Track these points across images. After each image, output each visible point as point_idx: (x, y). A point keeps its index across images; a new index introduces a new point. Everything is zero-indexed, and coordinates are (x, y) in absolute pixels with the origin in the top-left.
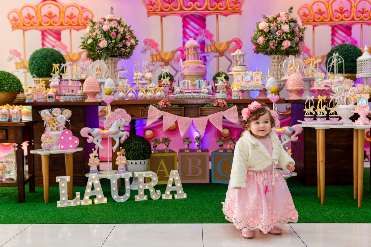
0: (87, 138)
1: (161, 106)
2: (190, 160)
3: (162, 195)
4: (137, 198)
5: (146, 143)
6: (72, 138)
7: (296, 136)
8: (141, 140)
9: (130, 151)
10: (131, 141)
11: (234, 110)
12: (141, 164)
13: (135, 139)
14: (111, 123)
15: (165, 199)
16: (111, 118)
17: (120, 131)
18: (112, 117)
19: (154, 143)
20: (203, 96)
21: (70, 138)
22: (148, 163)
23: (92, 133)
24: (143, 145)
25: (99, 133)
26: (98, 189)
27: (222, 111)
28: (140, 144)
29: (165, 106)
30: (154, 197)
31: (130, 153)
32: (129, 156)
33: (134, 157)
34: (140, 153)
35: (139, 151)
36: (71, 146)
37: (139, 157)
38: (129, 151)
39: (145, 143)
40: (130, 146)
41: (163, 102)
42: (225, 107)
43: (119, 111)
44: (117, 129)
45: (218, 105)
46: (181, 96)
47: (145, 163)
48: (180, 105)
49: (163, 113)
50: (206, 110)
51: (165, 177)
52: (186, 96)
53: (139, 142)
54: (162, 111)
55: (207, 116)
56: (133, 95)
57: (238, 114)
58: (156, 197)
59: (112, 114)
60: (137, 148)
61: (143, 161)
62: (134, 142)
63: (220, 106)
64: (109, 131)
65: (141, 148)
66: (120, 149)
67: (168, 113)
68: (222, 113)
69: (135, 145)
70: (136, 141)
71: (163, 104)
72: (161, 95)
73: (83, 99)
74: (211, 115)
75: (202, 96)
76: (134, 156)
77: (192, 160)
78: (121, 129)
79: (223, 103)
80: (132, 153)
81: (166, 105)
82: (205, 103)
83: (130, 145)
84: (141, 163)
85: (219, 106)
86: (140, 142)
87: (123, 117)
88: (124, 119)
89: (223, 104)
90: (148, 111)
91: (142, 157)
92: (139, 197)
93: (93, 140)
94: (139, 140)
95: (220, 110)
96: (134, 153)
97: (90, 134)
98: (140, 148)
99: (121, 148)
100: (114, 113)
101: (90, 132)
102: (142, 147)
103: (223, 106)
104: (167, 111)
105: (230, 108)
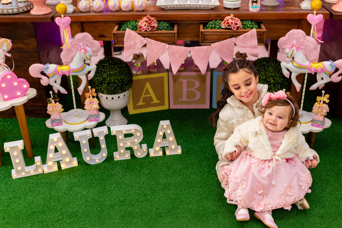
0: (39, 79)
1: (144, 29)
2: (185, 82)
3: (150, 149)
4: (117, 157)
5: (125, 70)
6: (18, 82)
7: (339, 76)
8: (117, 67)
9: (104, 84)
10: (104, 70)
11: (252, 36)
12: (119, 99)
13: (109, 66)
14: (71, 56)
15: (154, 156)
16: (70, 49)
17: (85, 65)
18: (72, 47)
19: (135, 61)
20: (206, 5)
21: (16, 84)
22: (130, 94)
23: (46, 73)
24: (120, 75)
25: (56, 72)
26: (64, 152)
27: (234, 38)
28: (116, 74)
29: (148, 29)
30: (139, 155)
31: (103, 88)
32: (102, 89)
33: (110, 92)
34: (117, 87)
35: (115, 85)
36: (19, 94)
37: (117, 91)
38: (102, 84)
39: (123, 70)
40: (103, 78)
41: (145, 23)
42: (239, 30)
43: (81, 38)
44: (81, 64)
45: (228, 27)
46: (172, 5)
47: (125, 97)
48: (172, 23)
49: (146, 40)
50: (210, 35)
51: (152, 103)
52: (180, 5)
53: (114, 72)
54: (144, 37)
55: (212, 44)
56: (100, 5)
57: (257, 41)
58: (141, 154)
59: (71, 43)
60: (113, 81)
61: (121, 95)
62: (108, 72)
63: (231, 29)
64: (70, 67)
65: (118, 80)
66: (89, 89)
67: (153, 41)
68: (233, 39)
69: (110, 76)
70: (110, 70)
71: (145, 25)
72: (142, 4)
73: (27, 8)
74: (217, 44)
75: (203, 5)
76: (109, 90)
77: (187, 81)
78: (86, 62)
79: (236, 24)
80: (106, 87)
81: (151, 27)
82: (209, 19)
83: (103, 76)
84: (119, 97)
85: (229, 29)
86: (116, 71)
87: (89, 44)
88: (90, 48)
89: (235, 26)
90: (124, 37)
91: (120, 91)
92: (119, 156)
93: (49, 81)
94: (115, 69)
95: (230, 35)
96: (109, 87)
97: (43, 73)
98: (116, 80)
99: (89, 87)
100: (74, 41)
101: (43, 71)
102: (119, 78)
103: (236, 28)
104: (153, 36)
105: (247, 32)
